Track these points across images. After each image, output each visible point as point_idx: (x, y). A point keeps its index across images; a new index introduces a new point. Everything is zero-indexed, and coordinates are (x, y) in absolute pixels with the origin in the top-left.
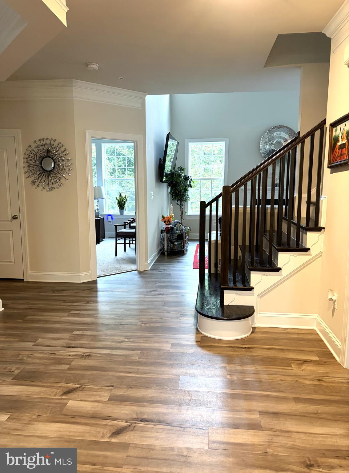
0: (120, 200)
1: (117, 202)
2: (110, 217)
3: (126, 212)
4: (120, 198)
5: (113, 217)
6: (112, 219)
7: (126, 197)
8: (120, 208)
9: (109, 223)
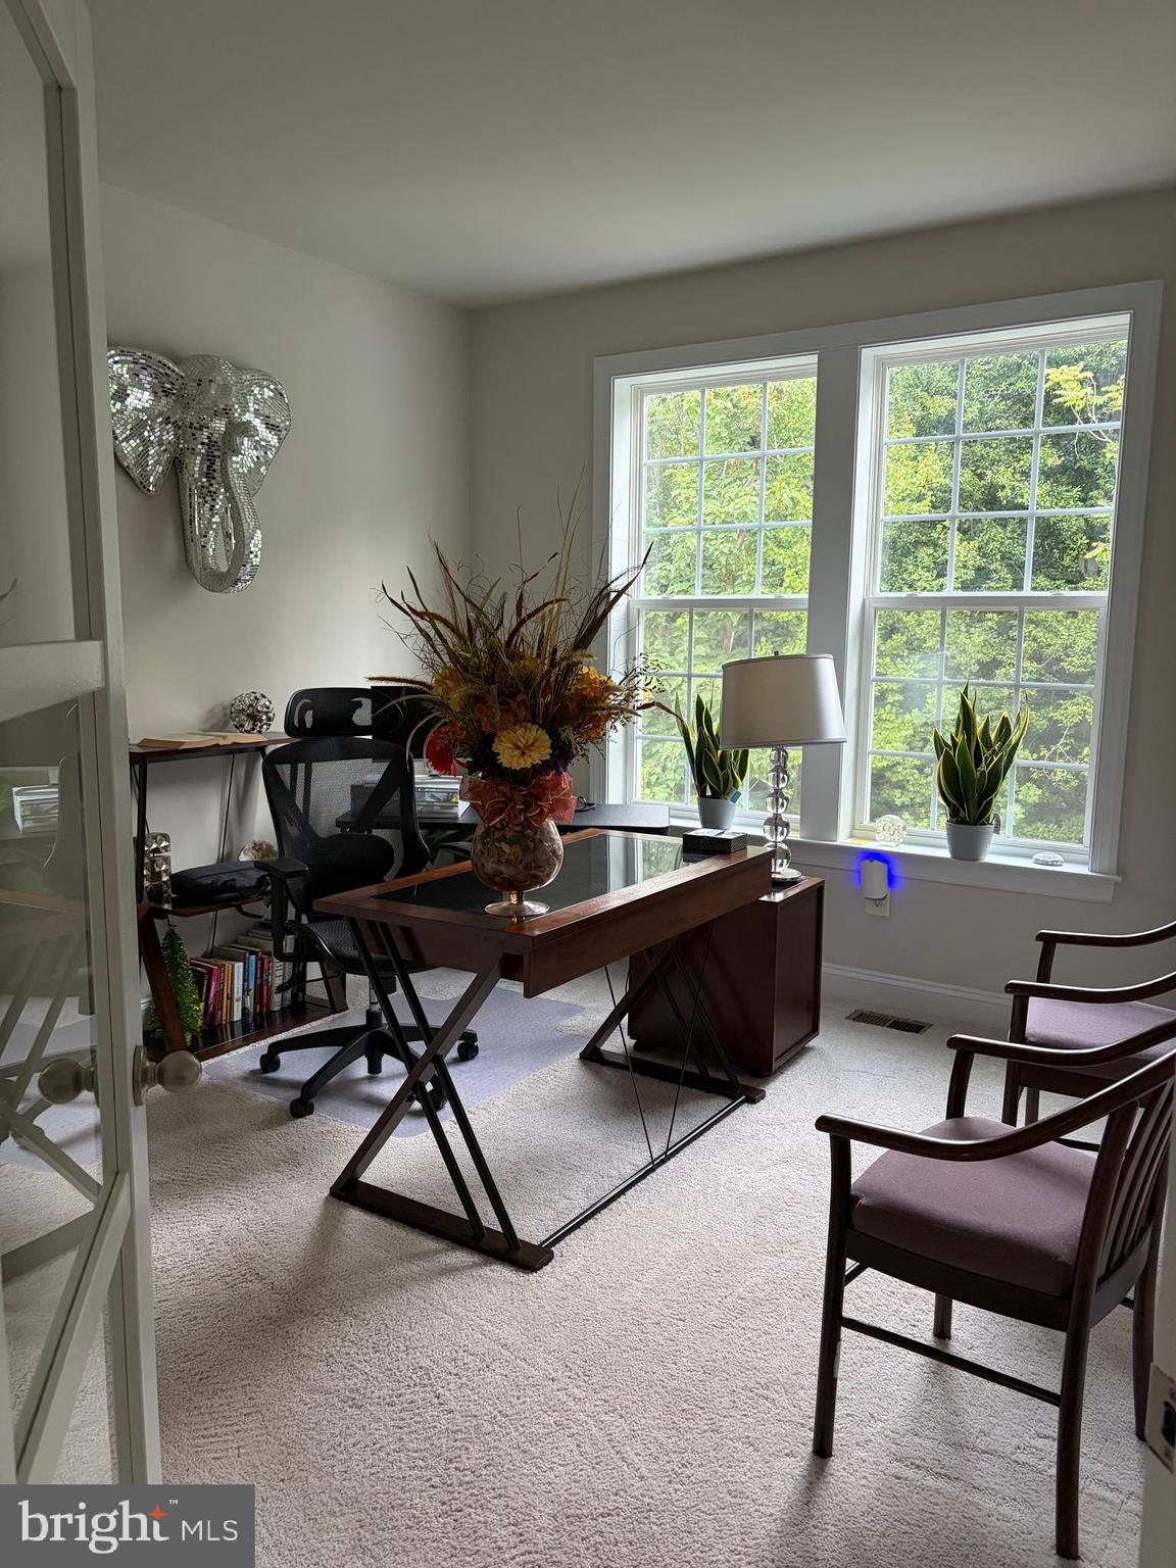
0: (962, 755)
1: (936, 767)
2: (878, 869)
3: (1002, 848)
4: (959, 740)
5: (898, 871)
6: (891, 879)
7: (1008, 733)
8: (954, 814)
9: (871, 910)
